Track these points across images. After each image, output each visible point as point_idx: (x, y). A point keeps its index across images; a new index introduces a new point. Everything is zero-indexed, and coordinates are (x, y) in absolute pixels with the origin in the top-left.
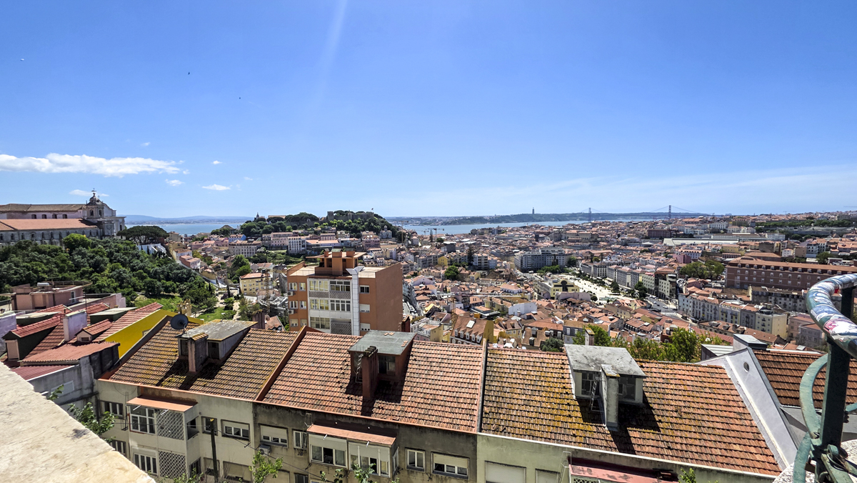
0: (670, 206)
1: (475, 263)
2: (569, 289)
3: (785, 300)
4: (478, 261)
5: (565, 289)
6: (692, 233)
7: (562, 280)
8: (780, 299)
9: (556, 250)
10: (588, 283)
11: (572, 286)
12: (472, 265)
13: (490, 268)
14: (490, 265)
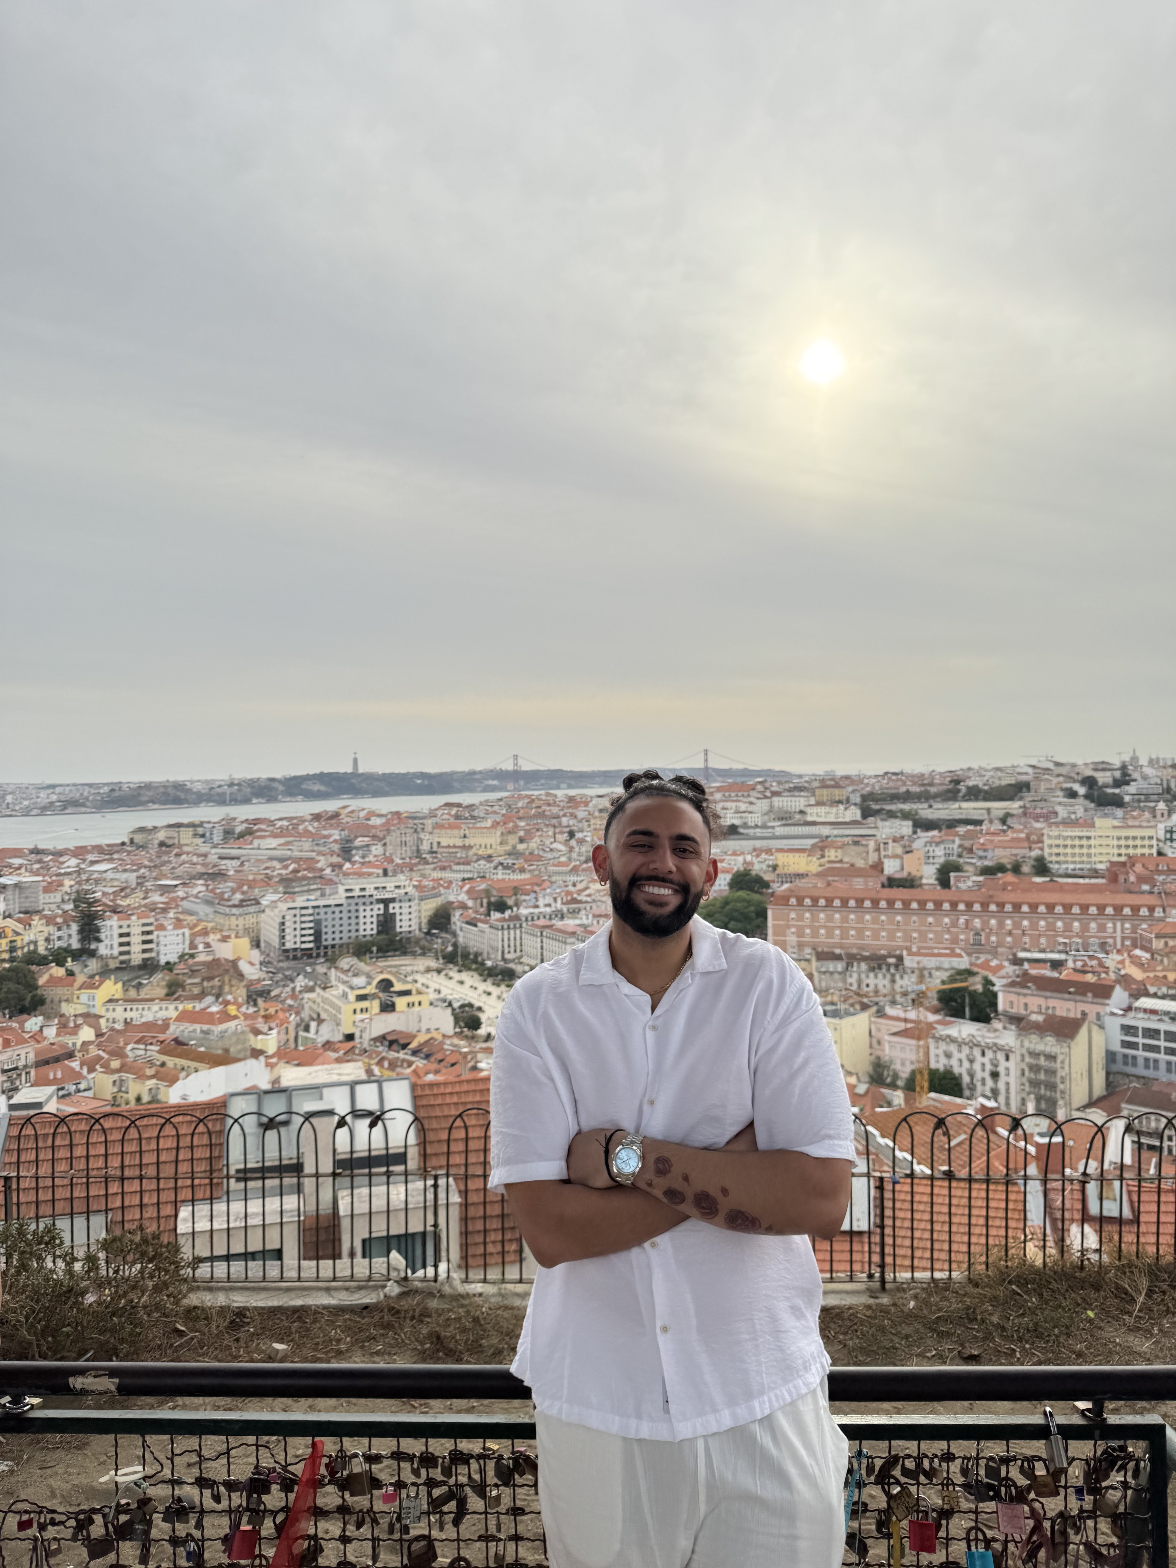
0: (706, 752)
1: (108, 946)
2: (401, 1003)
3: (876, 977)
4: (117, 940)
5: (388, 1005)
6: (737, 822)
7: (380, 978)
8: (867, 977)
9: (390, 886)
10: (470, 978)
11: (407, 993)
12: (92, 954)
13: (163, 960)
14: (163, 950)
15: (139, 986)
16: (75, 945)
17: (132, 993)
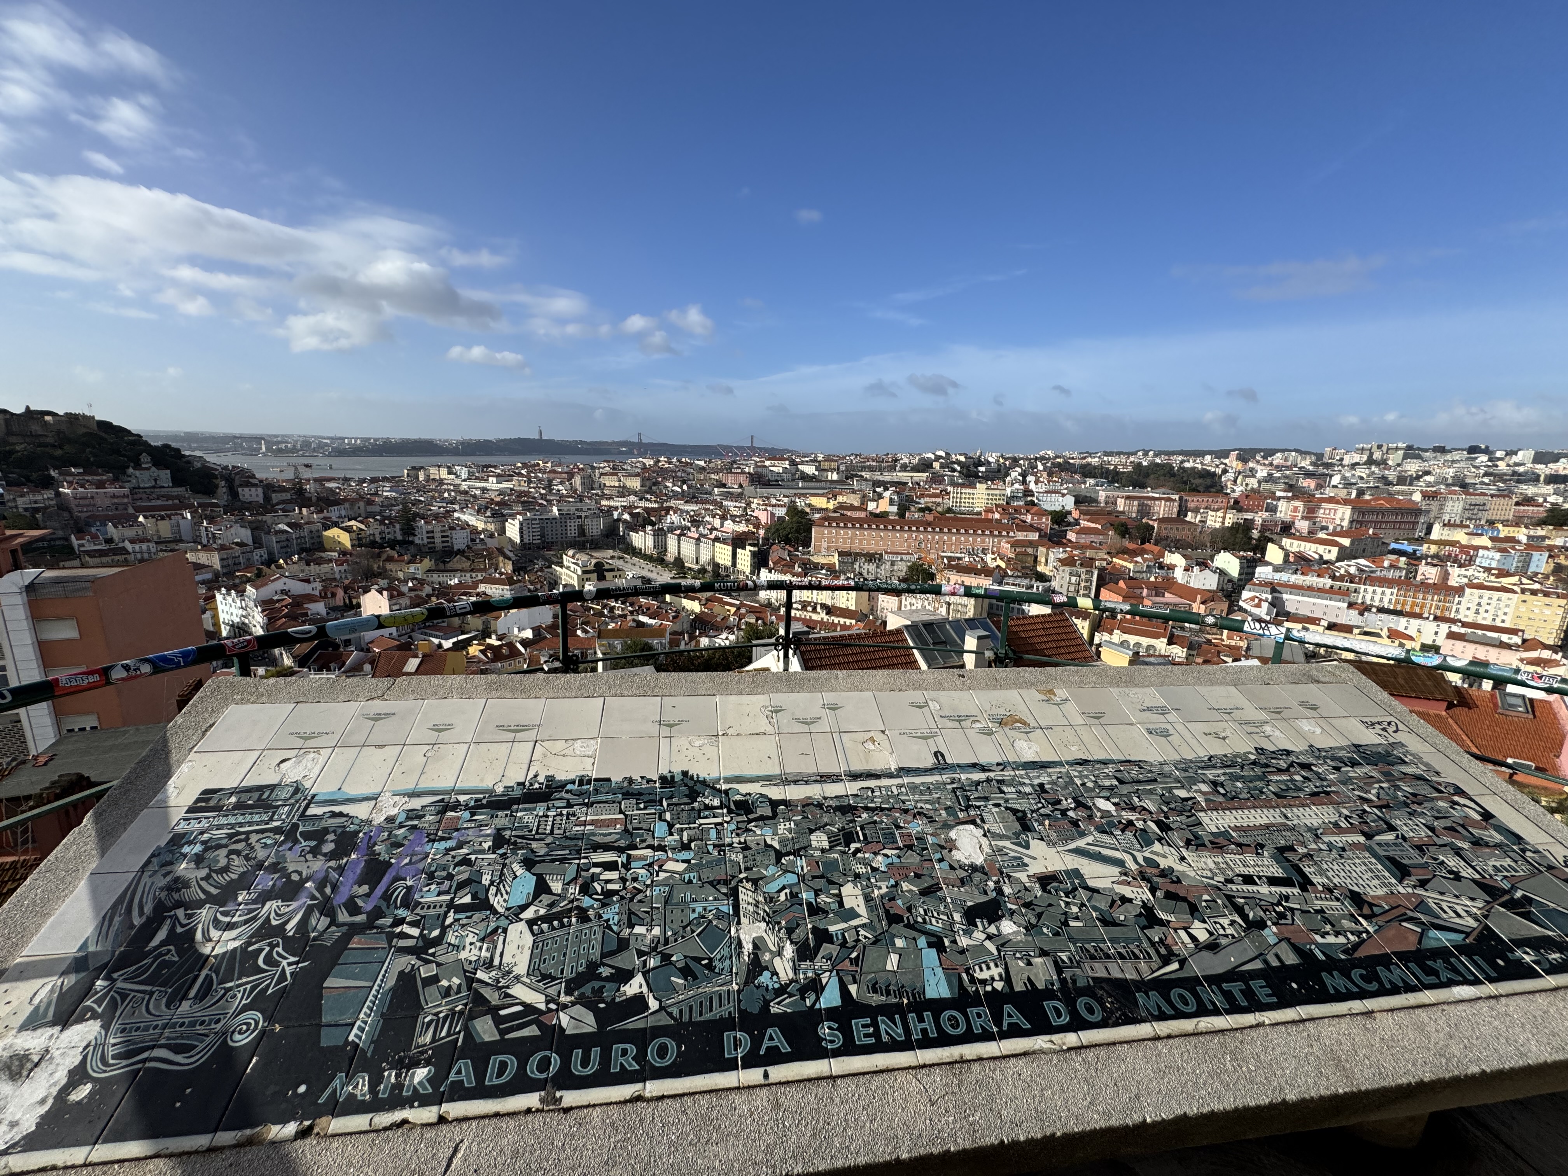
1: (420, 538)
2: (609, 575)
3: (869, 565)
4: (425, 536)
5: (601, 577)
6: (778, 478)
7: (594, 561)
8: (864, 565)
9: (585, 508)
10: (638, 563)
11: (612, 570)
12: (412, 543)
13: (456, 548)
14: (455, 541)
15: (444, 562)
16: (399, 537)
17: (441, 566)
